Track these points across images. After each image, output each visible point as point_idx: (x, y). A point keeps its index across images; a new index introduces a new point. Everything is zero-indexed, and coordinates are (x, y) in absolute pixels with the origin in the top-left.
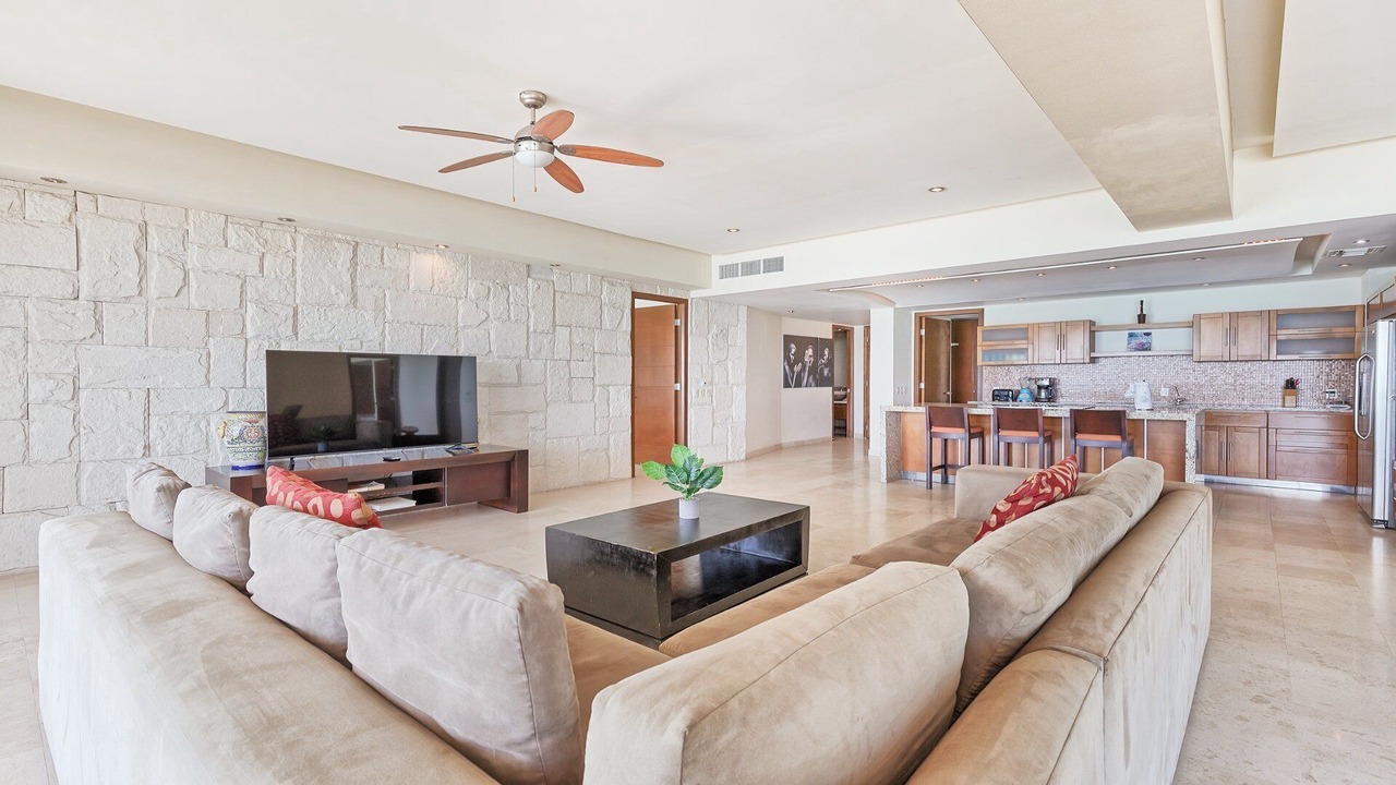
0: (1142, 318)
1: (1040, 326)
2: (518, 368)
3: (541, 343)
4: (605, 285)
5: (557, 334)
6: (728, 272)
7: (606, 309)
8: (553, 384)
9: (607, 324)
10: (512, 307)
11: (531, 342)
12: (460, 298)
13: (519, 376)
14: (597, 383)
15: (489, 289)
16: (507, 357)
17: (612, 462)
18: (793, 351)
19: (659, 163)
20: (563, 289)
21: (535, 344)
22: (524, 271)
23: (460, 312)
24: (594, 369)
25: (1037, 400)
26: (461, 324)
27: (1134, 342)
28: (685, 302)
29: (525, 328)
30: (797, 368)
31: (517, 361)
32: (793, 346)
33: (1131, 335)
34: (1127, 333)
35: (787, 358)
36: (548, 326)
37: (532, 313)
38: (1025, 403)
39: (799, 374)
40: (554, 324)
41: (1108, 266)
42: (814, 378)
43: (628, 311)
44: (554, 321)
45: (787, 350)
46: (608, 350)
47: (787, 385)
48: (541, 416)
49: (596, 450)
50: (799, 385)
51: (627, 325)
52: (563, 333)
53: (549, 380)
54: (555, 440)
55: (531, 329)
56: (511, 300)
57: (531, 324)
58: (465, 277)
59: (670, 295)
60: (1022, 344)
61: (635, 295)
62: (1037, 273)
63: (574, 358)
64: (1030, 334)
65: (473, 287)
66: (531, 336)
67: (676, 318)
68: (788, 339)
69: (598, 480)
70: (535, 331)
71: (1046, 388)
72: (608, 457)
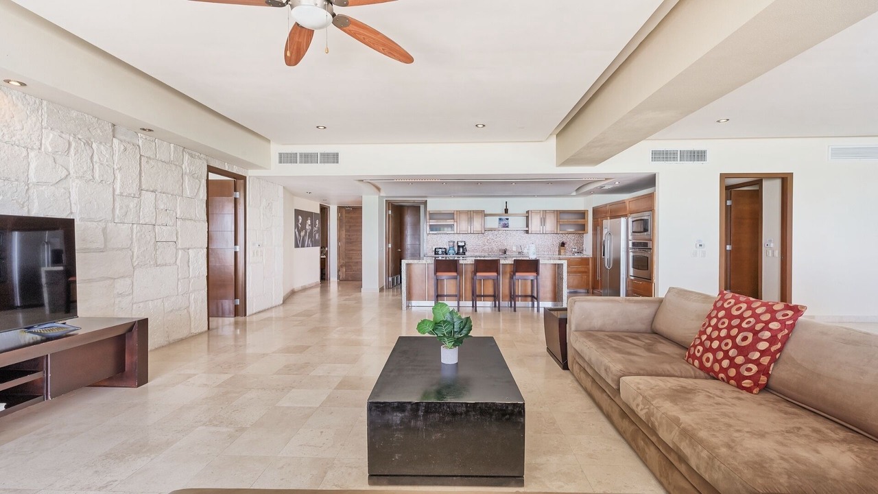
0: (506, 211)
1: (460, 212)
2: (104, 230)
3: (128, 206)
4: (186, 157)
5: (142, 198)
6: (286, 158)
7: (186, 178)
8: (139, 248)
9: (188, 192)
10: (96, 166)
11: (117, 205)
12: (32, 149)
13: (106, 239)
14: (179, 246)
15: (70, 144)
16: (91, 220)
17: (192, 319)
18: (300, 221)
19: (408, 59)
20: (149, 154)
21: (121, 208)
22: (109, 128)
23: (33, 166)
24: (177, 234)
25: (458, 254)
26: (33, 179)
27: (502, 223)
28: (244, 178)
29: (111, 189)
30: (303, 234)
31: (102, 225)
32: (300, 217)
33: (500, 219)
34: (498, 218)
35: (296, 226)
36: (133, 189)
37: (119, 176)
38: (451, 257)
39: (303, 237)
40: (141, 190)
41: (512, 183)
42: (311, 241)
43: (204, 182)
44: (140, 186)
45: (297, 220)
46: (188, 216)
47: (297, 246)
48: (128, 281)
49: (179, 309)
50: (303, 246)
51: (203, 195)
52: (148, 197)
53: (135, 244)
54: (141, 305)
55: (118, 192)
56: (96, 158)
57: (118, 186)
58: (38, 124)
59: (234, 171)
60: (450, 222)
61: (211, 169)
62: (478, 183)
63: (159, 222)
64: (455, 216)
65: (49, 139)
66: (117, 199)
67: (235, 191)
68: (298, 213)
69: (181, 337)
70: (121, 194)
71: (463, 247)
72: (189, 313)
